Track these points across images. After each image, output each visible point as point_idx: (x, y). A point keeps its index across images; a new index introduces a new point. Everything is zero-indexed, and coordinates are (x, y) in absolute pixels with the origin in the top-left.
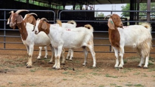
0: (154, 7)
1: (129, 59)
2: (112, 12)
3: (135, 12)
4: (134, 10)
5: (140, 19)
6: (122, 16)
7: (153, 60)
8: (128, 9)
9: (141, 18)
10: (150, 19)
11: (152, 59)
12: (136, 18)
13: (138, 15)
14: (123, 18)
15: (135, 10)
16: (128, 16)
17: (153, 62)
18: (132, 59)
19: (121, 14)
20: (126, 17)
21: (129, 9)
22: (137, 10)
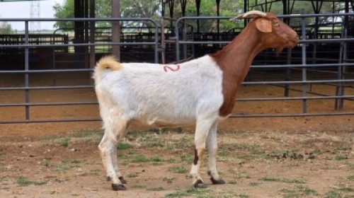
0: (131, 8)
1: (74, 136)
2: (27, 21)
3: (87, 22)
4: (83, 17)
5: (101, 36)
6: (56, 31)
7: (131, 137)
8: (69, 13)
9: (103, 34)
10: (123, 36)
12: (89, 34)
13: (93, 29)
14: (59, 36)
15: (87, 17)
16: (70, 30)
17: (131, 140)
18: (80, 136)
19: (54, 26)
20: (66, 33)
21: (73, 11)
22: (91, 17)
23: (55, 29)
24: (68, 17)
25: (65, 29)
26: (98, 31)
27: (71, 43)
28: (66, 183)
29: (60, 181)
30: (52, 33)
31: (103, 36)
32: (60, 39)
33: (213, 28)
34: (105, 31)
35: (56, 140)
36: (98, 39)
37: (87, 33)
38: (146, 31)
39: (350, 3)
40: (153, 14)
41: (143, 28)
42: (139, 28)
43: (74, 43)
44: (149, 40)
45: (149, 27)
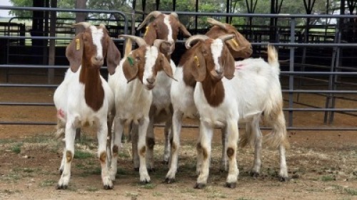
1: (27, 141)
3: (47, 12)
4: (43, 6)
5: (62, 27)
6: (12, 19)
7: (92, 145)
9: (64, 25)
11: (90, 140)
12: (49, 25)
13: (54, 18)
14: (15, 25)
15: (47, 6)
16: (28, 18)
17: (91, 148)
18: (35, 142)
20: (22, 22)
22: (52, 7)
23: (11, 16)
25: (21, 18)
26: (59, 21)
27: (28, 34)
28: (17, 194)
29: (10, 193)
30: (7, 21)
31: (65, 28)
32: (15, 28)
33: (190, 24)
34: (67, 22)
35: (6, 145)
36: (59, 30)
37: (47, 23)
38: (114, 24)
39: (346, 2)
40: (122, 4)
41: (109, 20)
42: (105, 20)
43: (32, 35)
45: (118, 20)
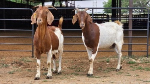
0: (136, 3)
1: (112, 58)
2: (93, 9)
3: (117, 9)
4: (116, 7)
5: (123, 15)
7: (136, 59)
8: (109, 5)
9: (124, 15)
10: (133, 16)
11: (135, 57)
12: (118, 15)
13: (120, 12)
14: (105, 15)
15: (117, 7)
16: (110, 12)
17: (136, 60)
18: (115, 58)
19: (103, 11)
20: (108, 14)
21: (111, 5)
22: (119, 7)
23: (104, 12)
24: (109, 7)
25: (107, 12)
26: (122, 13)
27: (110, 18)
28: (108, 77)
29: (106, 77)
30: (103, 14)
34: (125, 13)
35: (104, 59)
38: (143, 13)
40: (146, 6)
41: (141, 12)
42: (139, 12)
43: (112, 18)
44: (144, 17)
45: (144, 12)
